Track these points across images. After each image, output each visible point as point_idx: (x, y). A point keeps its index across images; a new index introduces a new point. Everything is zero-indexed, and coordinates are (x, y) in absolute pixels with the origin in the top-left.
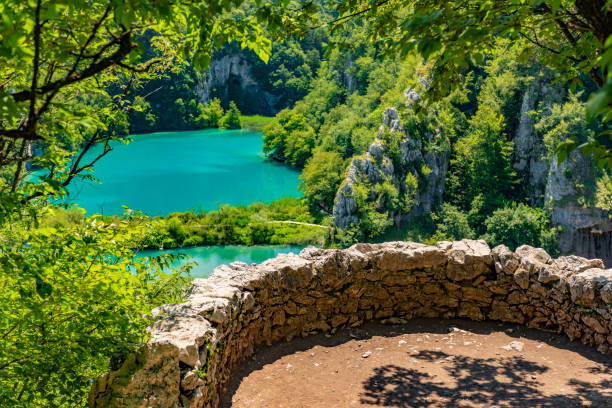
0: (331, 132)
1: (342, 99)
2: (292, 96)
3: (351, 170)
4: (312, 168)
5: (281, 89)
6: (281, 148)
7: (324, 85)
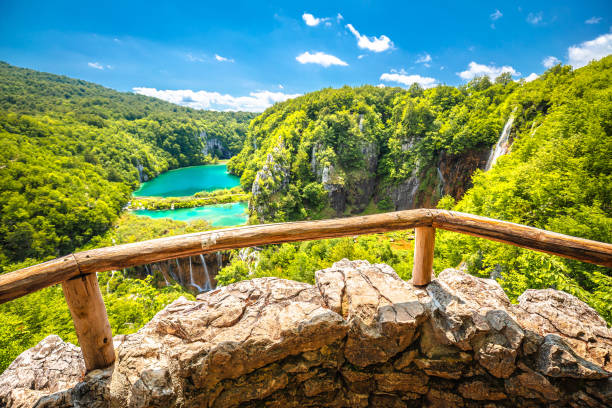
0: (250, 163)
1: (253, 152)
2: (236, 152)
3: (257, 176)
4: (244, 176)
5: (232, 150)
6: (233, 170)
7: (247, 148)
